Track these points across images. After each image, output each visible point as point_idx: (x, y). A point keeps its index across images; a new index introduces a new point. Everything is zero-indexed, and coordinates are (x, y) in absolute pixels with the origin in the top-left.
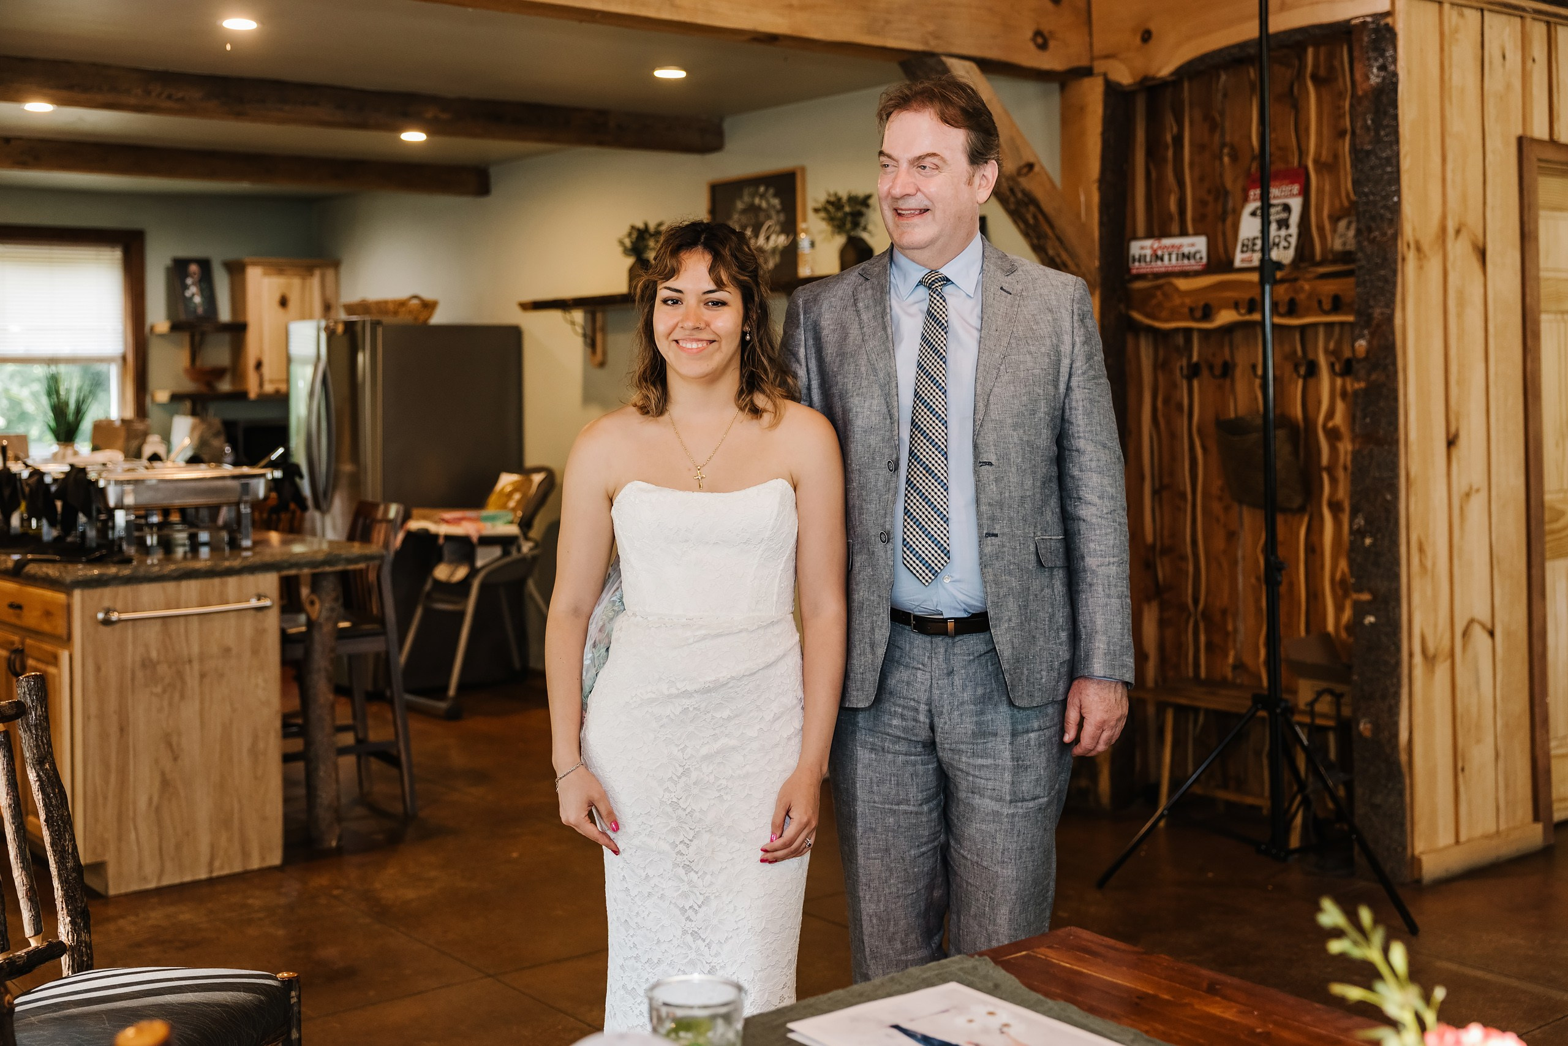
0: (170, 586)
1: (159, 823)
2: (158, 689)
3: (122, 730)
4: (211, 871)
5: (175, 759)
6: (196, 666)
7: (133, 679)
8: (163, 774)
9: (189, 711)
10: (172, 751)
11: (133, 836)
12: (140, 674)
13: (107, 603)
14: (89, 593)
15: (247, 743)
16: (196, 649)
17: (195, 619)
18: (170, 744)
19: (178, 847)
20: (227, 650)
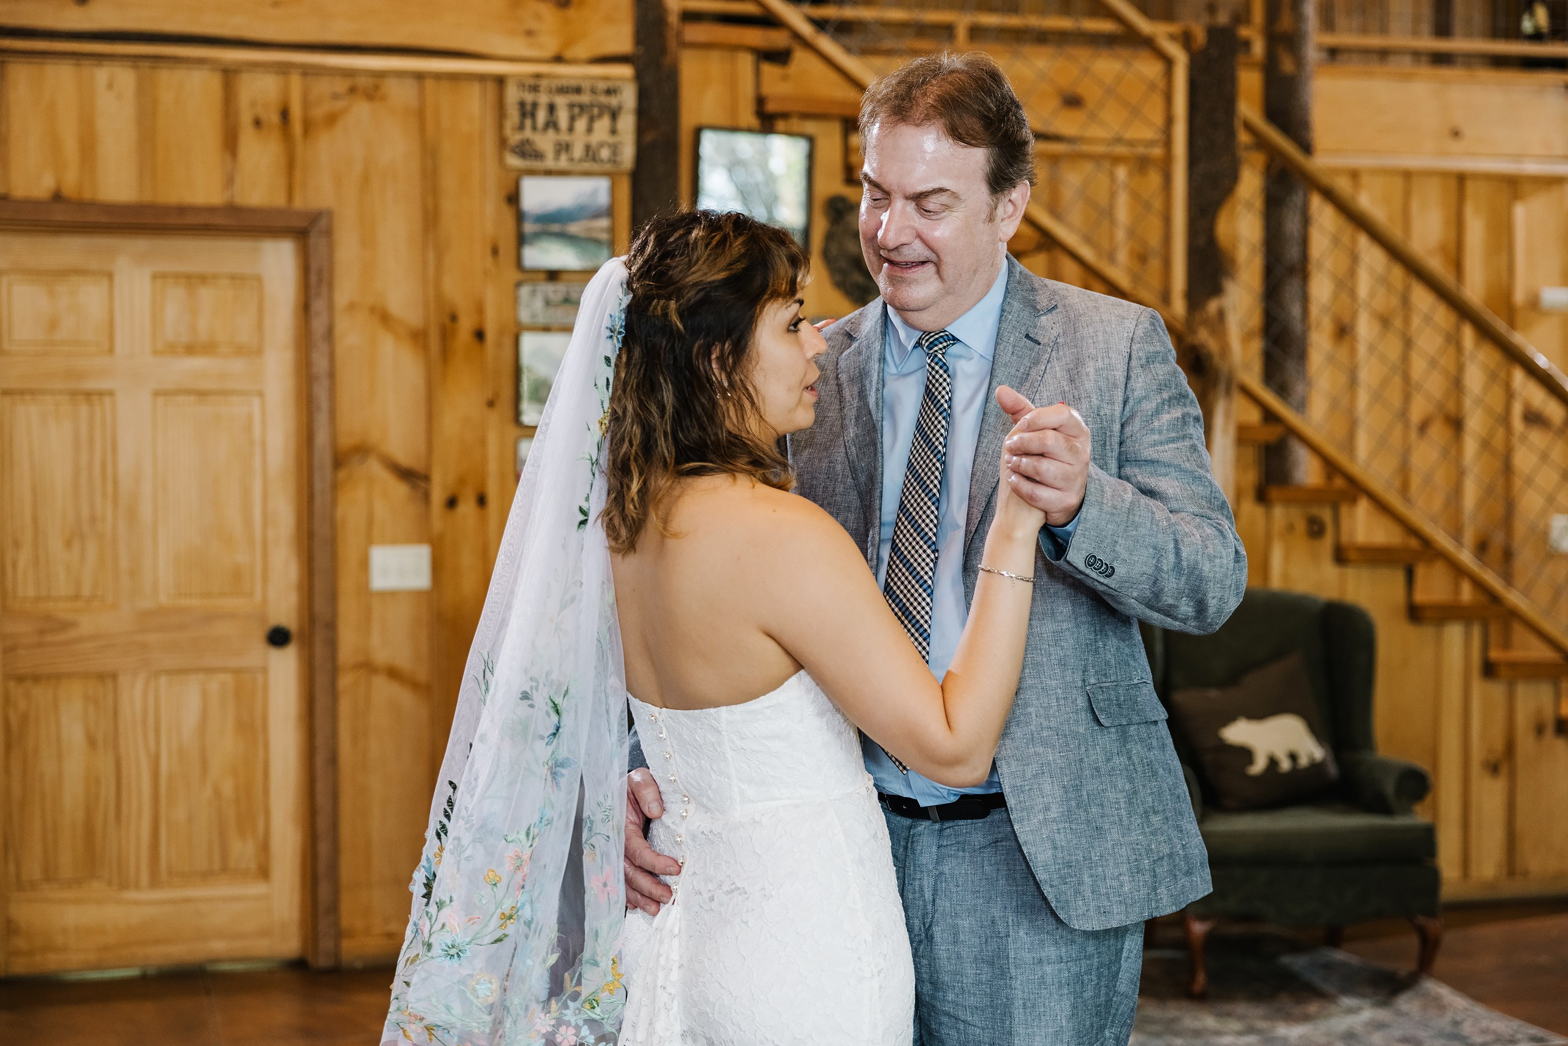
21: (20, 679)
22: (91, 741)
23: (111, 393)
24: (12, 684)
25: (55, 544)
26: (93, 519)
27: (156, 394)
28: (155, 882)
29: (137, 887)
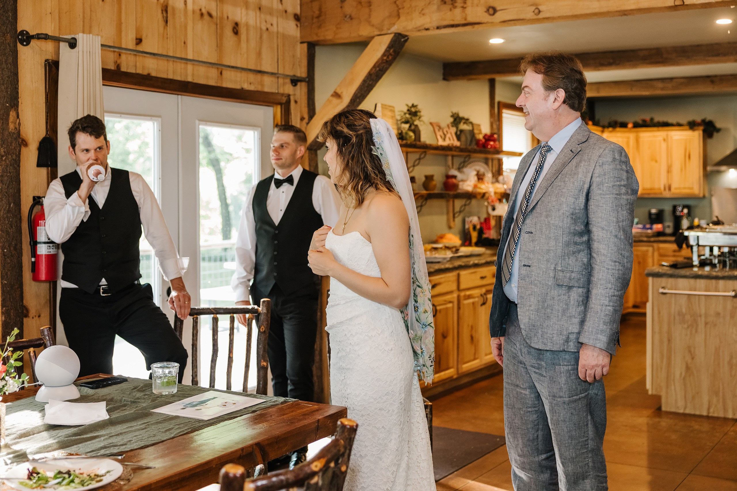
0: (692, 281)
1: (685, 385)
2: (686, 326)
3: (669, 341)
4: (709, 413)
5: (693, 358)
6: (703, 319)
7: (674, 319)
8: (687, 364)
9: (700, 338)
10: (691, 355)
11: (673, 388)
12: (677, 318)
13: (663, 285)
14: (656, 279)
15: (727, 359)
16: (703, 311)
17: (703, 297)
18: (690, 350)
19: (693, 398)
20: (718, 314)
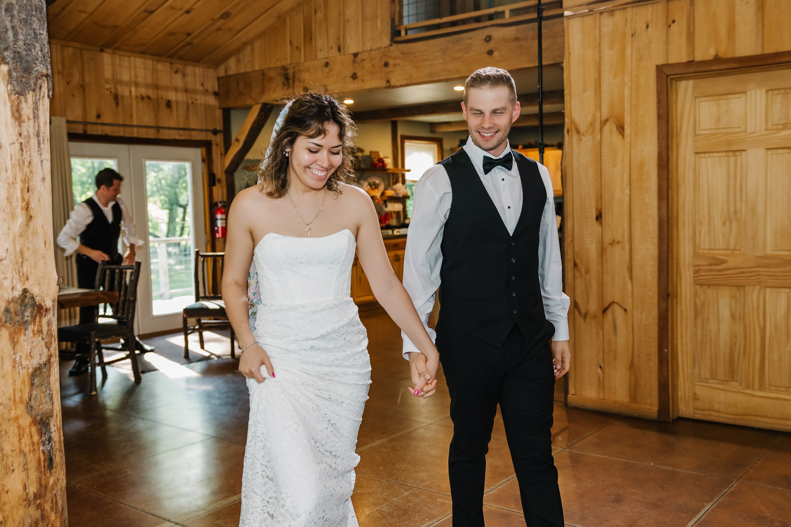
21: (702, 285)
22: (733, 317)
23: (744, 150)
24: (698, 287)
25: (718, 223)
26: (735, 212)
27: (767, 149)
28: (761, 388)
29: (753, 389)
